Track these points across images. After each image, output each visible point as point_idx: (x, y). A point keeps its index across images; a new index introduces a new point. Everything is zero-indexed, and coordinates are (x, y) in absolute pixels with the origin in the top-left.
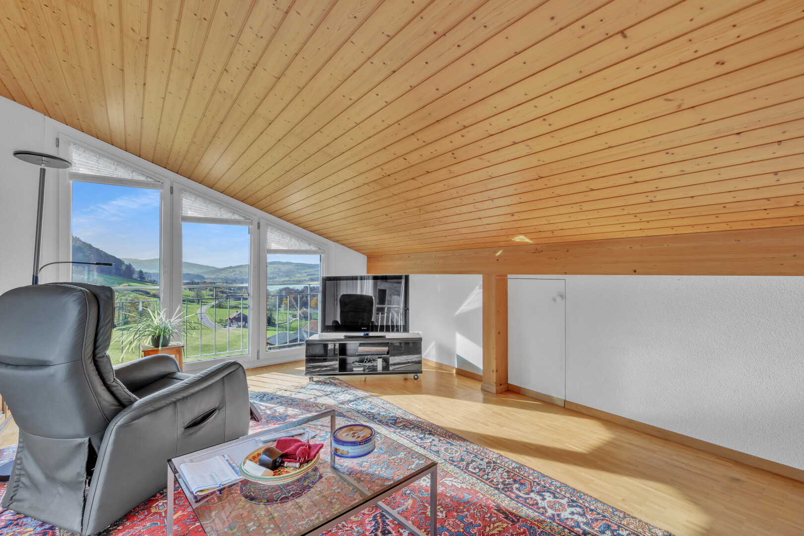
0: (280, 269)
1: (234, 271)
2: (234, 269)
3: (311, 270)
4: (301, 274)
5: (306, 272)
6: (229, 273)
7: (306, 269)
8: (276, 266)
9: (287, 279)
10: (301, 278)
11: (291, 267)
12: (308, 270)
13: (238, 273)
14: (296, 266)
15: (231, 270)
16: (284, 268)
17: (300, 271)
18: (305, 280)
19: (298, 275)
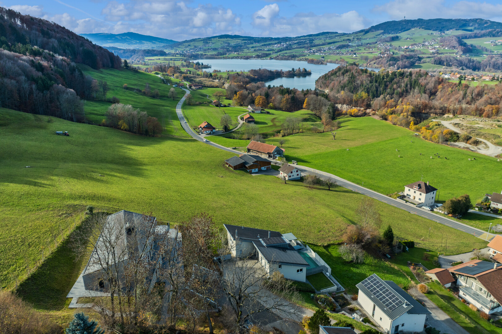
0: (229, 44)
1: (189, 45)
2: (189, 43)
3: (257, 45)
4: (248, 48)
5: (253, 47)
6: (185, 47)
7: (252, 44)
8: (225, 39)
9: (235, 54)
10: (249, 54)
11: (239, 41)
12: (254, 45)
13: (192, 47)
14: (243, 40)
15: (187, 44)
16: (233, 42)
17: (247, 46)
18: (252, 57)
19: (246, 50)
